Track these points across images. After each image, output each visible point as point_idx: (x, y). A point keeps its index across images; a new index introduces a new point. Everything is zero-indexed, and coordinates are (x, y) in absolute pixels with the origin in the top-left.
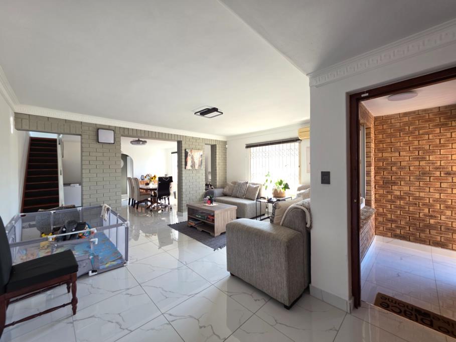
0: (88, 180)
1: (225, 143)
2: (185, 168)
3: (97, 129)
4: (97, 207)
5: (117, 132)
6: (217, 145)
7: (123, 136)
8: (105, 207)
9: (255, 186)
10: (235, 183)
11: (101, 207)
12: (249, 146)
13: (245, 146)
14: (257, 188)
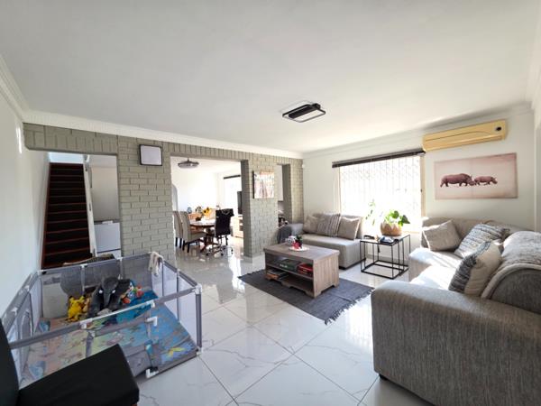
0: (129, 218)
1: (301, 162)
2: (254, 197)
3: (139, 145)
4: (142, 256)
5: (165, 149)
6: (292, 166)
7: (172, 155)
8: (155, 256)
9: (352, 220)
10: (319, 216)
11: (149, 255)
12: (336, 165)
13: (331, 165)
14: (355, 223)
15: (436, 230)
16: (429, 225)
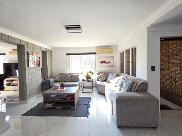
1: (51, 51)
2: (28, 66)
6: (47, 52)
9: (76, 75)
10: (62, 74)
12: (68, 54)
13: (66, 54)
14: (77, 76)
15: (101, 76)
16: (99, 75)
